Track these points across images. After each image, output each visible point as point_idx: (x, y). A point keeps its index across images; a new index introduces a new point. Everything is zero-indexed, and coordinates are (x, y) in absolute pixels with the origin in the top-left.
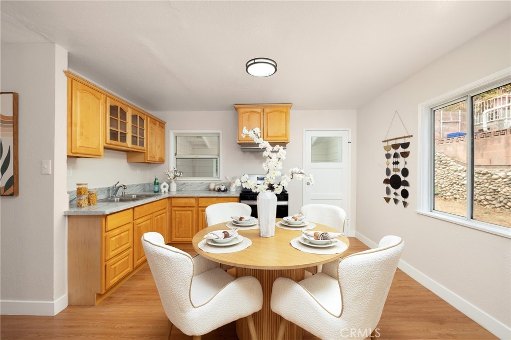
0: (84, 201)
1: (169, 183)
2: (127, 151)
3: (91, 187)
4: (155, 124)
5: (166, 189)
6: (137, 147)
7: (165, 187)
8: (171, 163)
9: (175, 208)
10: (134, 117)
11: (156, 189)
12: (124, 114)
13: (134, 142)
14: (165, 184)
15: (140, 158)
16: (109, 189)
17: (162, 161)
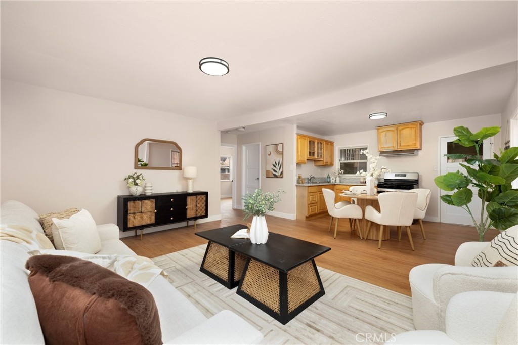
0: (301, 182)
1: (336, 178)
2: (314, 160)
3: (303, 177)
4: (328, 144)
5: (334, 181)
6: (319, 158)
7: (333, 179)
8: (337, 166)
9: (338, 191)
10: (318, 143)
11: (329, 180)
12: (314, 142)
13: (318, 156)
14: (333, 177)
15: (320, 164)
16: (308, 178)
17: (331, 165)
